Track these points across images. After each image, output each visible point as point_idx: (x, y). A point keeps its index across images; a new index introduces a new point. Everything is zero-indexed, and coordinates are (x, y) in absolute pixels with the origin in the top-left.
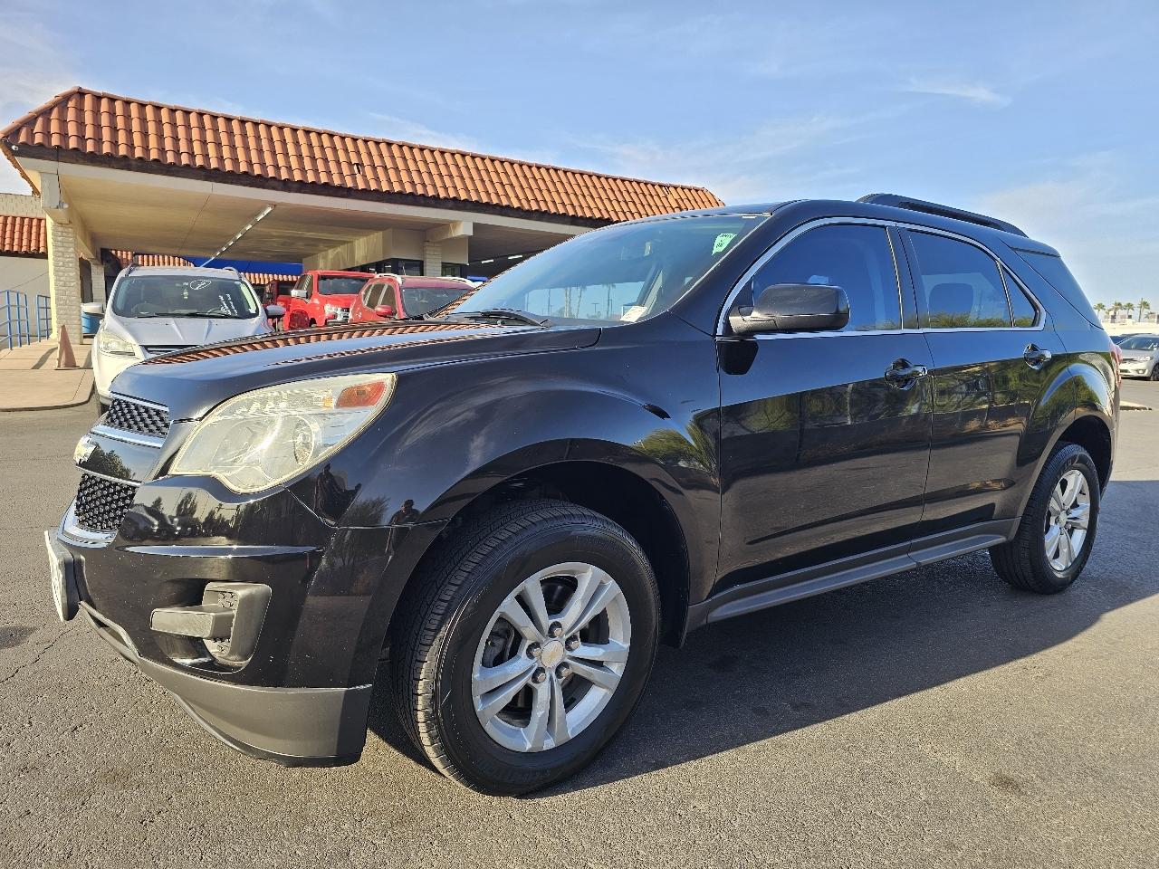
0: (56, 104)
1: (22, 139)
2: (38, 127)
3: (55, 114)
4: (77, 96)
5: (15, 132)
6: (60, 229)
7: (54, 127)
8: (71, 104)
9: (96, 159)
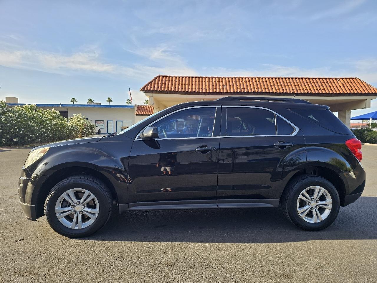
0: (154, 80)
1: (145, 89)
2: (149, 86)
3: (153, 82)
4: (159, 77)
5: (144, 88)
6: (156, 109)
7: (152, 86)
8: (157, 79)
9: (161, 92)
